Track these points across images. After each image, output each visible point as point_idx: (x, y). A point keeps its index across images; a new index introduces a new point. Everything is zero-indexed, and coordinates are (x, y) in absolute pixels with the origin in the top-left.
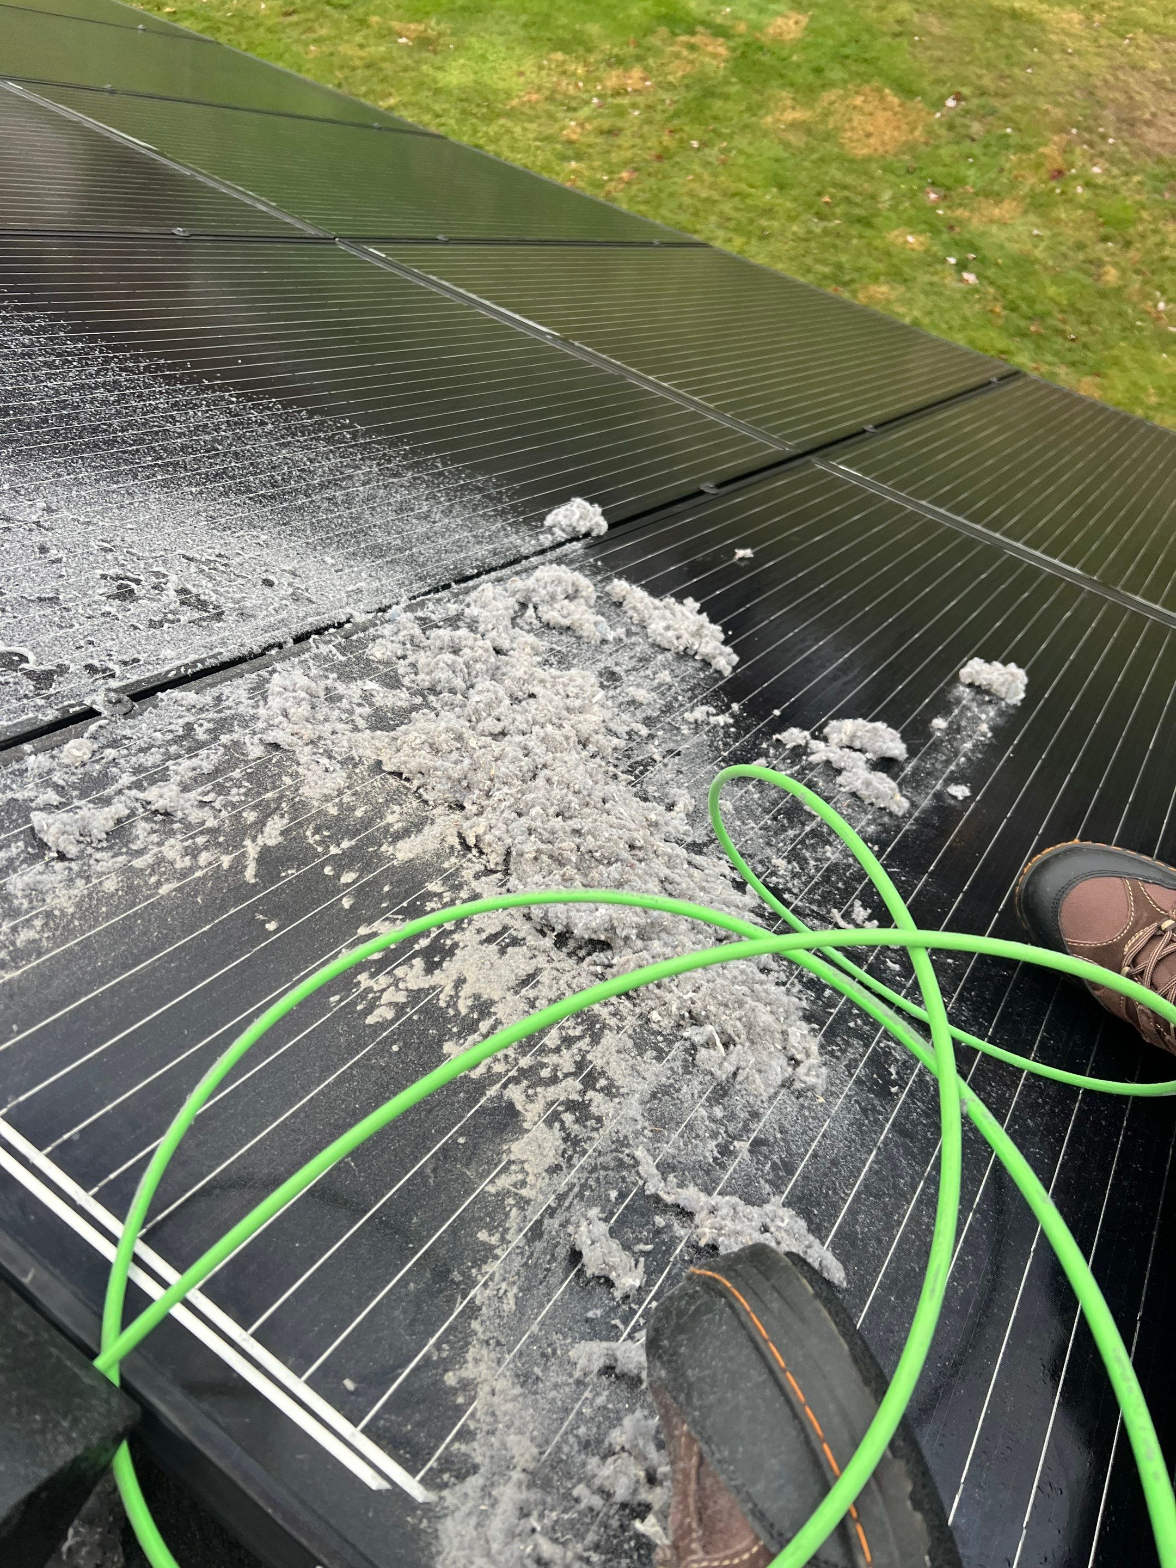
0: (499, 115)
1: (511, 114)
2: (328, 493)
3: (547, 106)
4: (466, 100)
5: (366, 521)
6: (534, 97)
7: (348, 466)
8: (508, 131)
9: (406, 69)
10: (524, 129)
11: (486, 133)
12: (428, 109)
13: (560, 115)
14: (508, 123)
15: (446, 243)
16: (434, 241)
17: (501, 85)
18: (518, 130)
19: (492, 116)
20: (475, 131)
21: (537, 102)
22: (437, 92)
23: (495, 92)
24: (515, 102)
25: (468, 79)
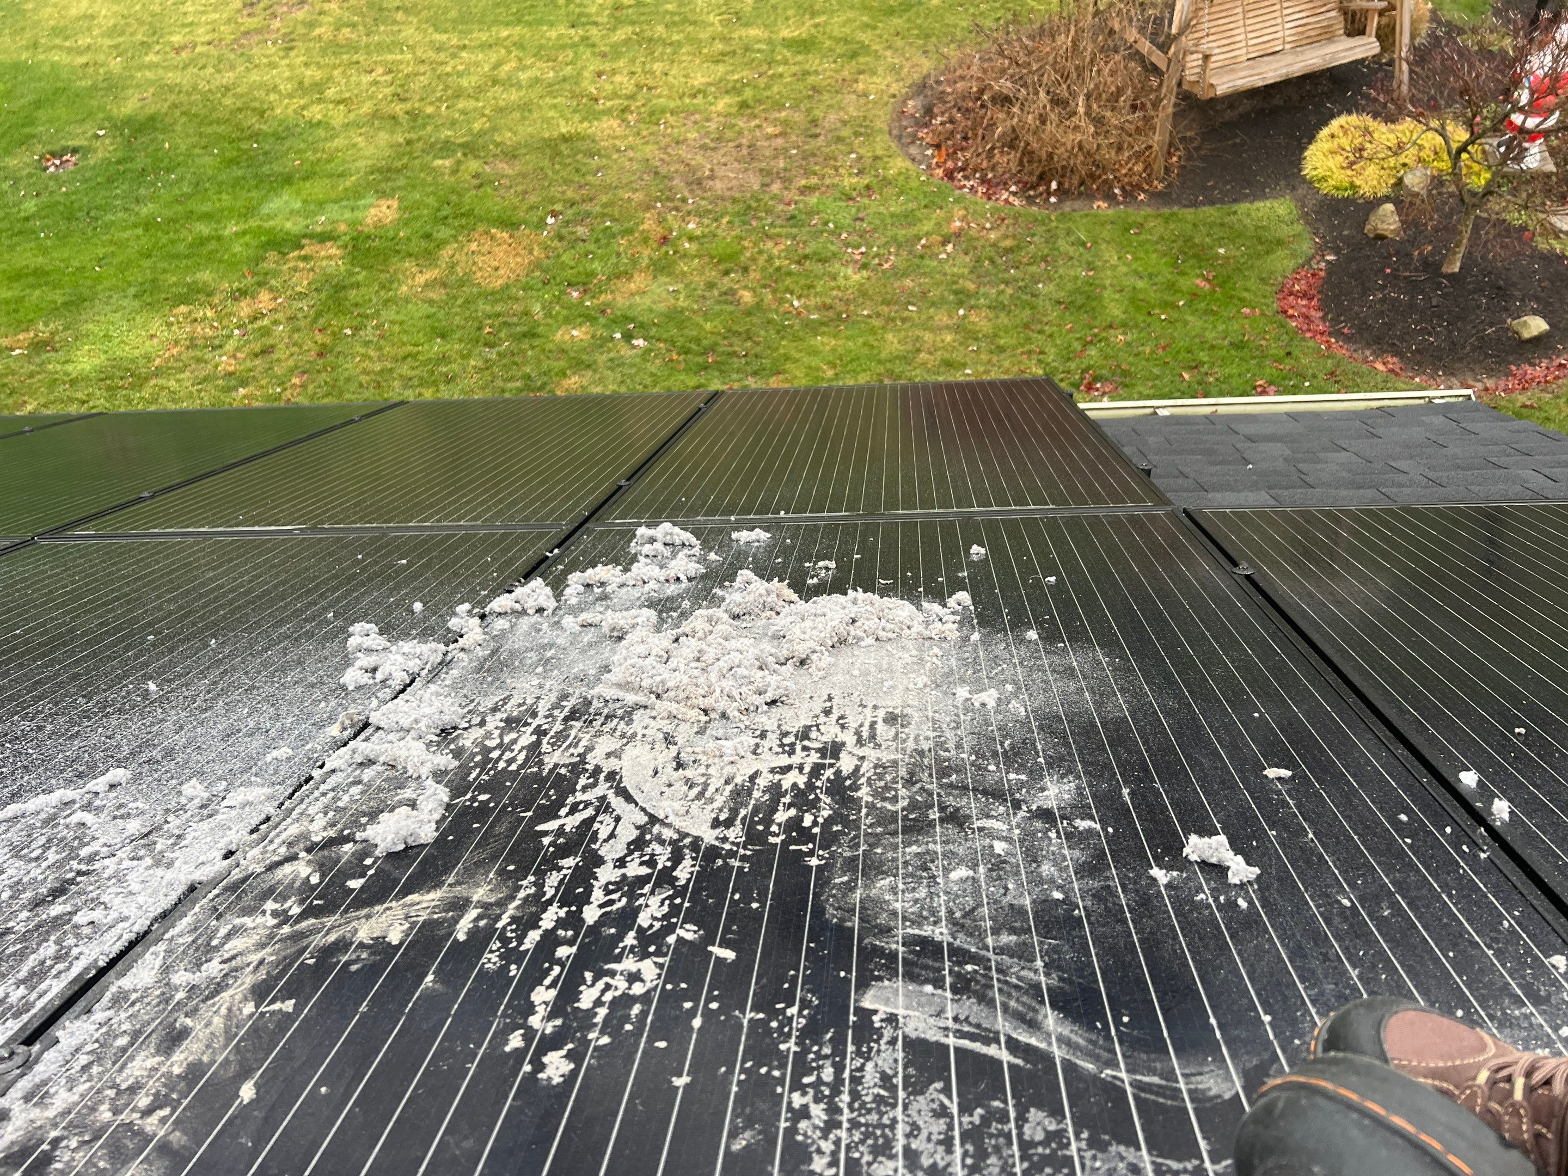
0: (147, 379)
1: (158, 372)
2: (143, 757)
3: (191, 353)
4: (107, 378)
5: (198, 762)
6: (175, 351)
7: (152, 724)
8: (162, 388)
9: (31, 375)
10: (178, 381)
11: (142, 398)
12: (71, 400)
13: (209, 356)
14: (160, 381)
15: (152, 497)
16: (140, 500)
17: (136, 353)
18: (172, 383)
19: (140, 381)
20: (130, 401)
21: (180, 354)
22: (73, 382)
23: (133, 361)
24: (157, 362)
25: (100, 360)
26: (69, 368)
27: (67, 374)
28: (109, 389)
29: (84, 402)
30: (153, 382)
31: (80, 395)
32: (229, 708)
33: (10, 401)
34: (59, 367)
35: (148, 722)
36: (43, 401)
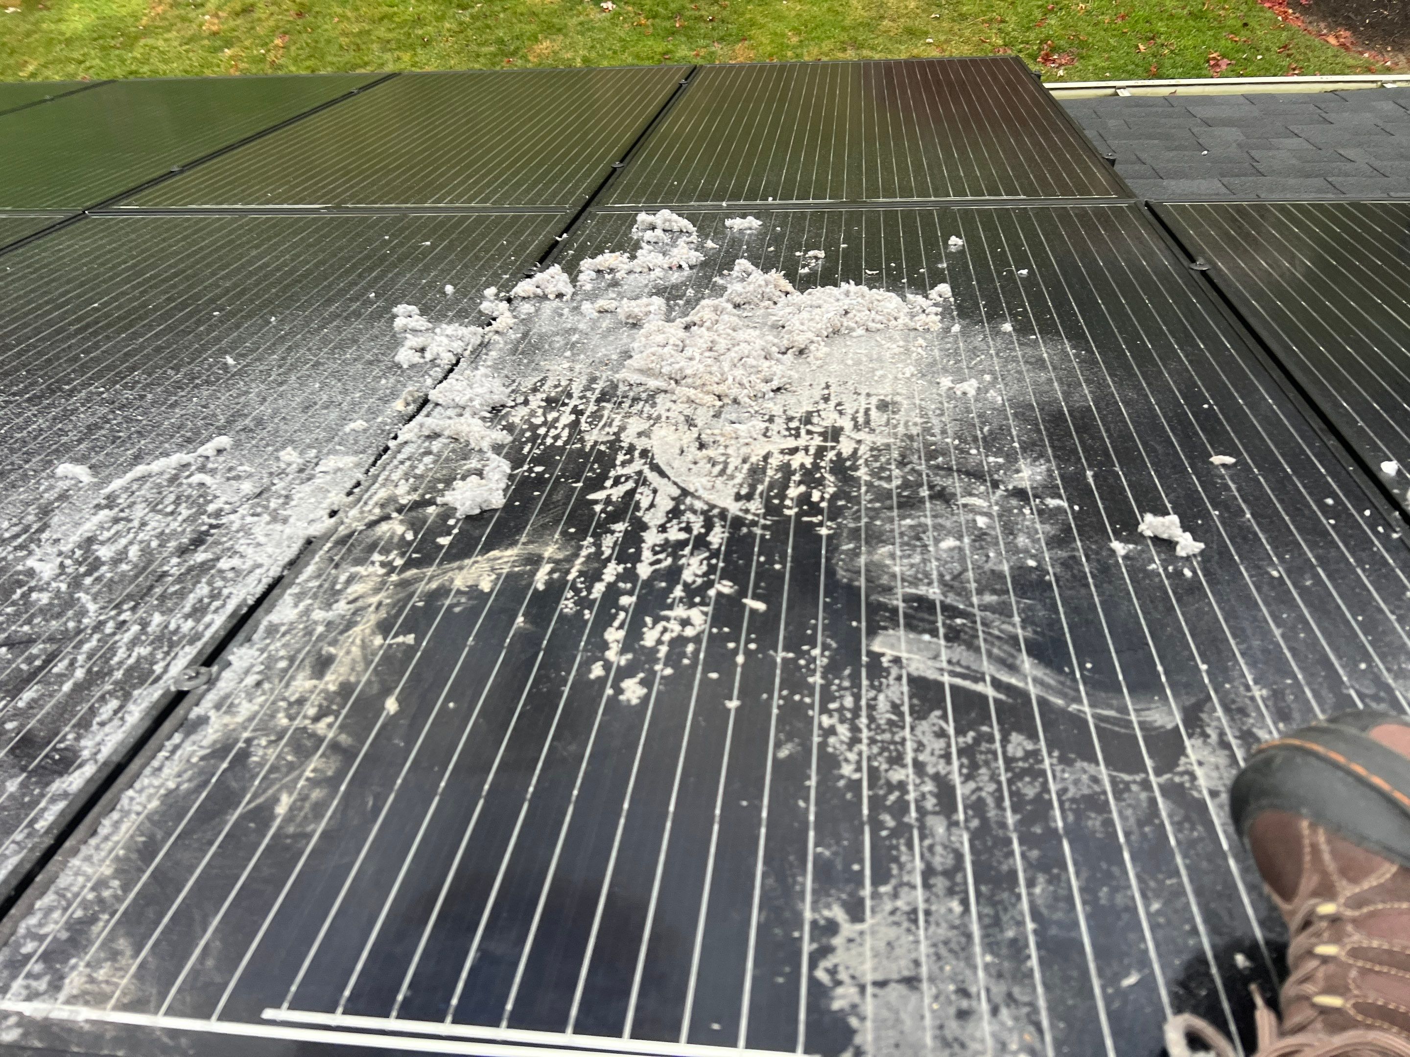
0: (136, 38)
1: (147, 32)
3: (176, 12)
4: (100, 37)
6: (159, 9)
8: (152, 48)
9: (28, 34)
10: (166, 40)
11: (134, 58)
15: (181, 172)
16: (172, 174)
26: (63, 27)
27: (62, 34)
28: (103, 48)
29: (81, 62)
30: (142, 42)
31: (76, 55)
32: (302, 382)
33: (12, 61)
34: (53, 26)
35: (234, 392)
36: (42, 60)
